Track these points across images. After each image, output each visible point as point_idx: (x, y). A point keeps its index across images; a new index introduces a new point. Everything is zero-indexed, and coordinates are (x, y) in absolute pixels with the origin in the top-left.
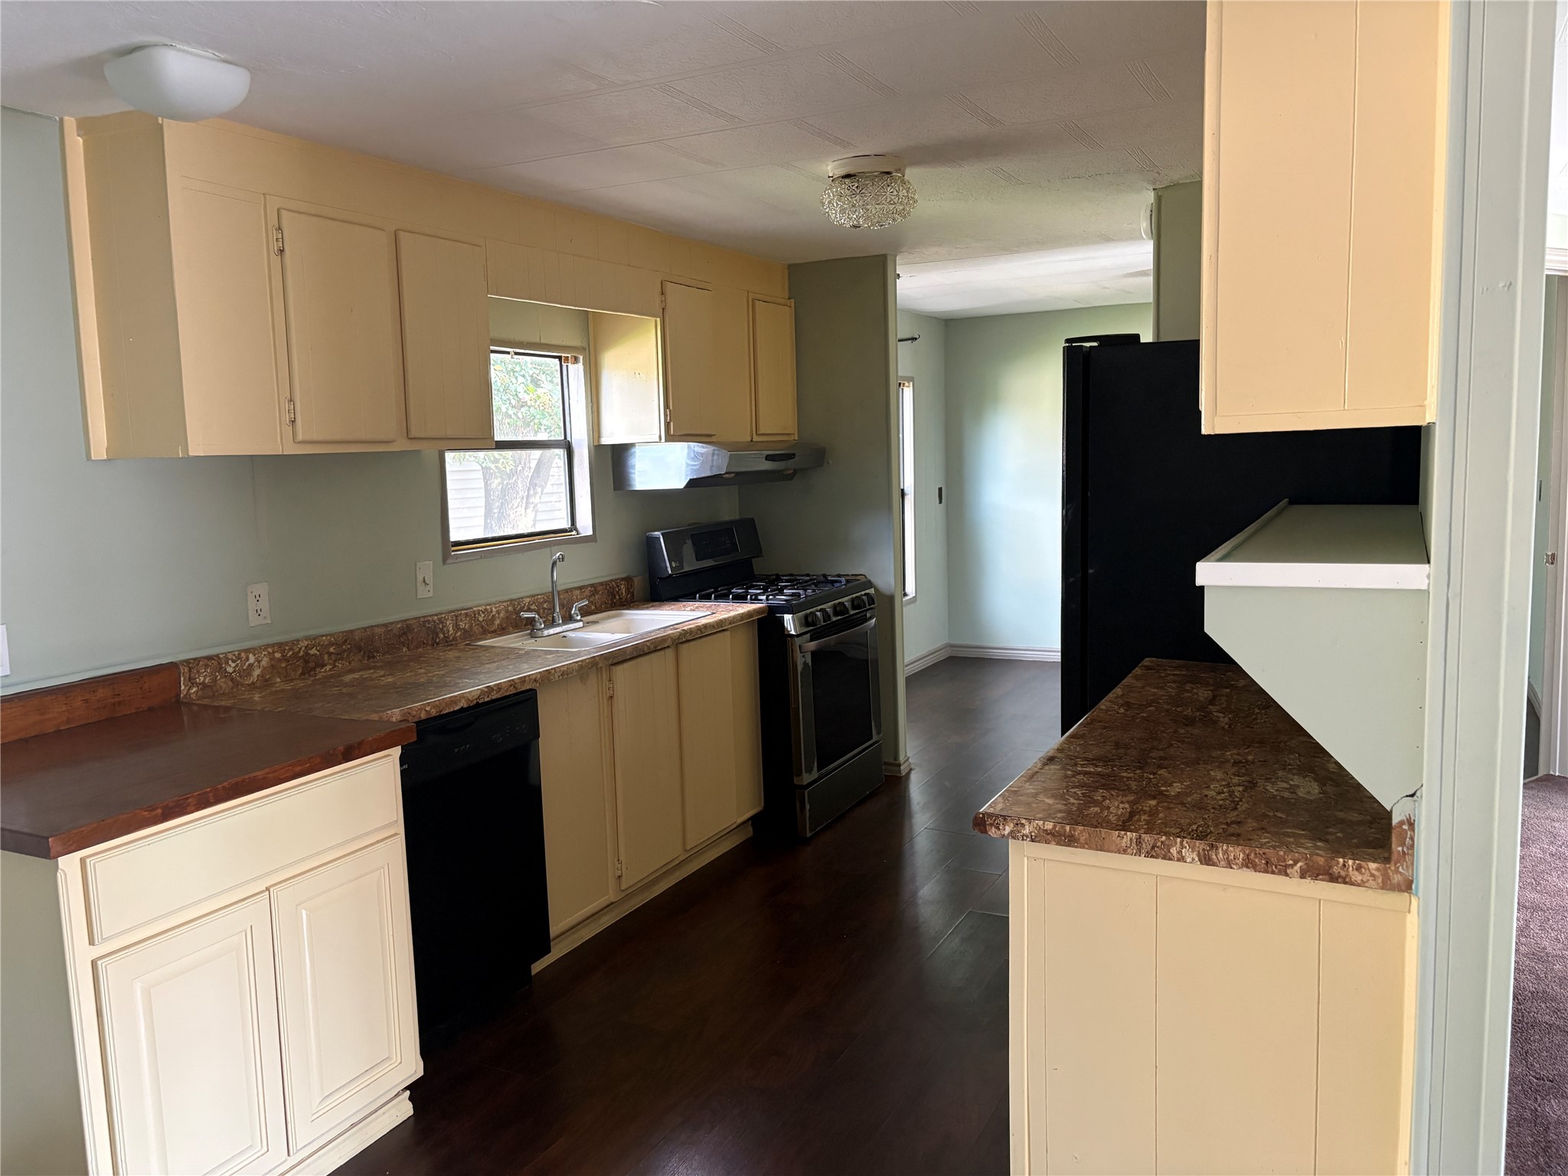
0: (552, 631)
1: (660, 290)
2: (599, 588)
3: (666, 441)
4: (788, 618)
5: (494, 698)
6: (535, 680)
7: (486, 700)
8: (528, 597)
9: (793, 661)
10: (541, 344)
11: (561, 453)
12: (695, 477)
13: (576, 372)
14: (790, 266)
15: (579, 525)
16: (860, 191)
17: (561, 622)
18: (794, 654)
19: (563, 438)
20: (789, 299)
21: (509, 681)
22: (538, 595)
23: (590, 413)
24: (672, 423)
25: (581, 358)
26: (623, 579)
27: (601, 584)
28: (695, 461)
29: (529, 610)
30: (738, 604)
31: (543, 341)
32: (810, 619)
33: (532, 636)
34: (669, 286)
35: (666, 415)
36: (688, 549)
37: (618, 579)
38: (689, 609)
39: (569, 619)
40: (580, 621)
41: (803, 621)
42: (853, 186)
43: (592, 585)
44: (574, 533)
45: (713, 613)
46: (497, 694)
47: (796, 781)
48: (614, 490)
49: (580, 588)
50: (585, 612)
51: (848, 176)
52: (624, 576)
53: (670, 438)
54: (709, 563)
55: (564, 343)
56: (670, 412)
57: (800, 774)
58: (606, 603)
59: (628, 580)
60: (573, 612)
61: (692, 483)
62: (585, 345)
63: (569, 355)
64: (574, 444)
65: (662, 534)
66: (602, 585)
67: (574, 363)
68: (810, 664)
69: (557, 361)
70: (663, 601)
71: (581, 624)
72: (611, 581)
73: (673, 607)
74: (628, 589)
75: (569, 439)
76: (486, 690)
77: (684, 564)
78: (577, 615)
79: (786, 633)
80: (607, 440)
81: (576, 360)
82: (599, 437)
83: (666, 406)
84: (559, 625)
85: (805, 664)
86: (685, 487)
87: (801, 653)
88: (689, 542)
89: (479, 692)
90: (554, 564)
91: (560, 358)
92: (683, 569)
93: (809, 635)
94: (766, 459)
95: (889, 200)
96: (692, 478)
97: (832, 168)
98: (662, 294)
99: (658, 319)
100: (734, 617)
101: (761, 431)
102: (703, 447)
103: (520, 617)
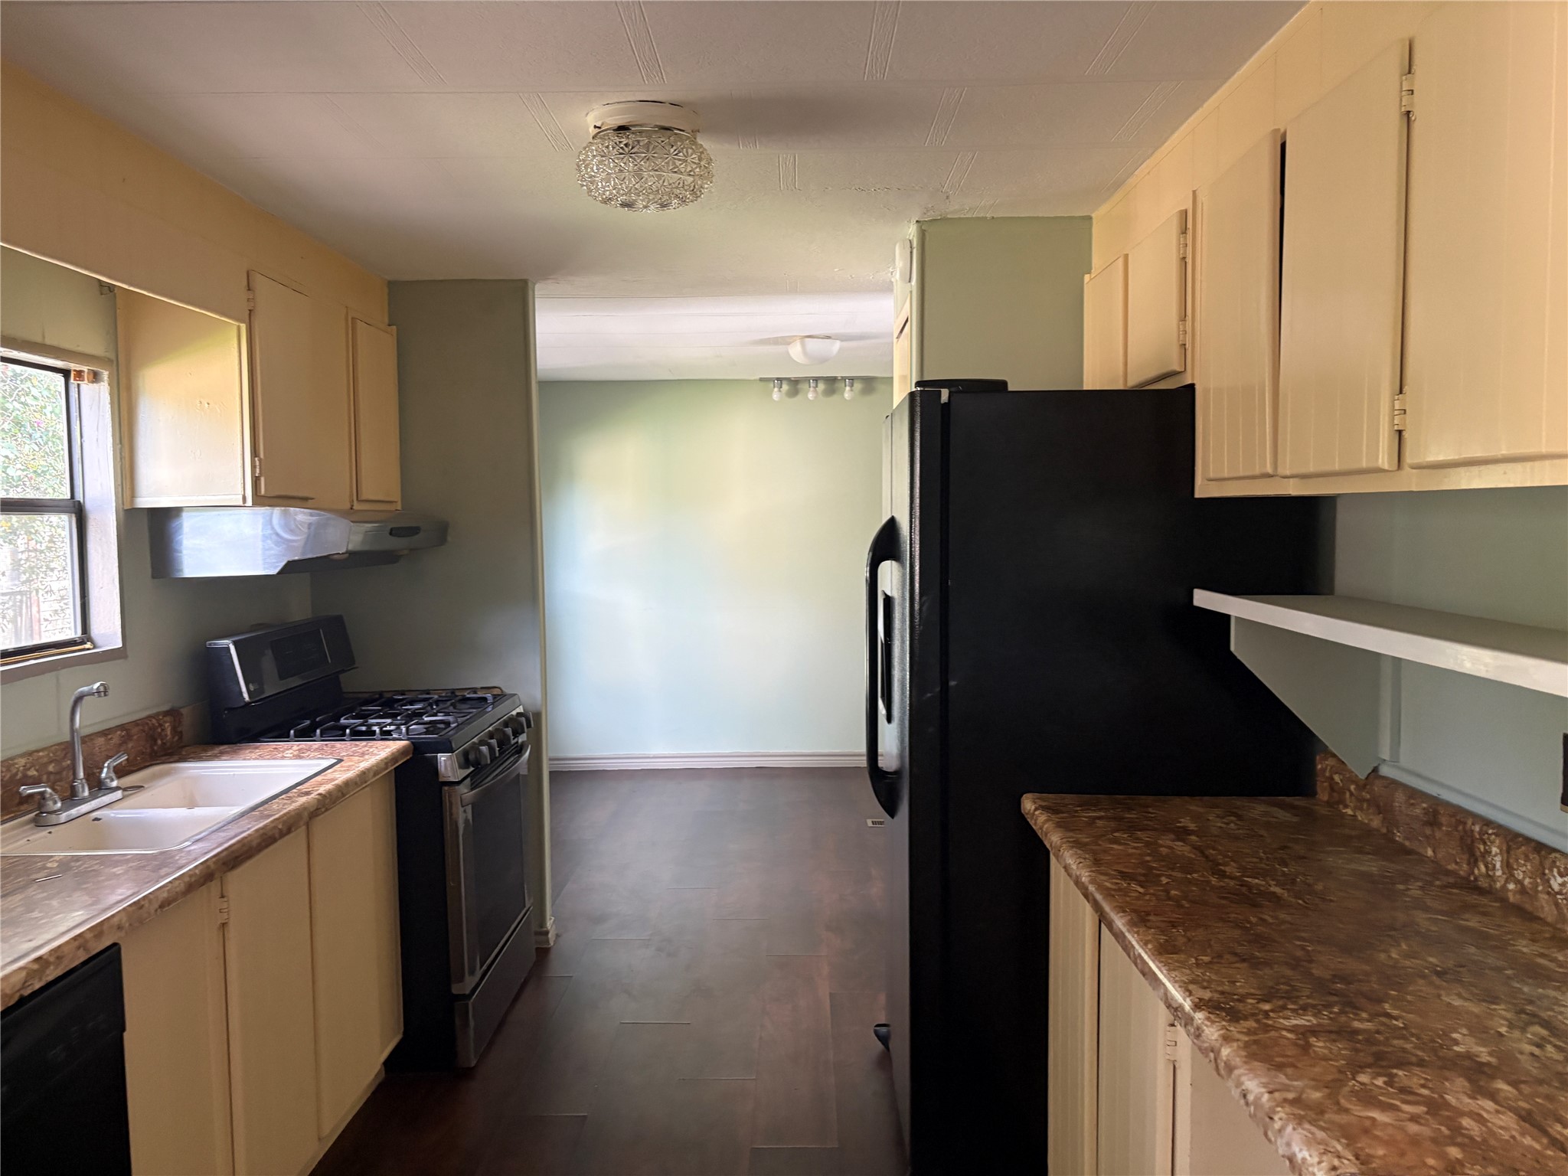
0: (74, 812)
1: (245, 283)
2: (135, 730)
3: (255, 504)
4: (442, 758)
5: (51, 978)
6: (120, 928)
7: (37, 986)
8: (22, 756)
9: (451, 819)
10: (45, 345)
11: (62, 524)
12: (296, 558)
13: (96, 397)
14: (391, 284)
15: (97, 629)
16: (627, 151)
17: (86, 793)
18: (454, 809)
19: (68, 496)
20: (389, 325)
21: (75, 938)
22: (38, 751)
23: (119, 459)
24: (263, 479)
25: (105, 374)
26: (166, 713)
27: (136, 723)
28: (297, 535)
29: (36, 782)
30: (364, 743)
31: (48, 342)
32: (472, 757)
33: (38, 823)
34: (260, 282)
35: (253, 467)
36: (268, 664)
37: (158, 714)
38: (288, 753)
39: (98, 787)
40: (117, 788)
41: (462, 760)
42: (620, 142)
43: (122, 727)
44: (88, 645)
45: (340, 761)
46: (55, 969)
47: (456, 989)
48: (153, 577)
49: (104, 733)
50: (120, 772)
51: (622, 129)
52: (165, 708)
53: (259, 500)
54: (294, 682)
55: (80, 349)
56: (260, 460)
57: (461, 979)
58: (143, 753)
59: (173, 713)
60: (103, 775)
61: (290, 567)
62: (113, 357)
63: (85, 369)
64: (89, 506)
65: (235, 643)
66: (138, 725)
67: (93, 382)
68: (471, 821)
69: (60, 379)
70: (240, 742)
71: (119, 794)
72: (149, 717)
73: (258, 752)
74: (174, 729)
75: (79, 497)
76: (36, 966)
77: (265, 687)
78: (112, 780)
79: (440, 780)
80: (148, 499)
81: (95, 377)
82: (133, 495)
83: (255, 453)
84: (84, 801)
85: (466, 821)
86: (279, 573)
87: (463, 807)
88: (269, 652)
89: (24, 974)
90: (79, 699)
91: (66, 373)
92: (263, 693)
93: (469, 779)
94: (391, 534)
95: (689, 169)
96: (291, 559)
97: (595, 115)
98: (249, 290)
99: (243, 327)
100: (377, 765)
101: (365, 496)
102: (311, 515)
103: (20, 794)
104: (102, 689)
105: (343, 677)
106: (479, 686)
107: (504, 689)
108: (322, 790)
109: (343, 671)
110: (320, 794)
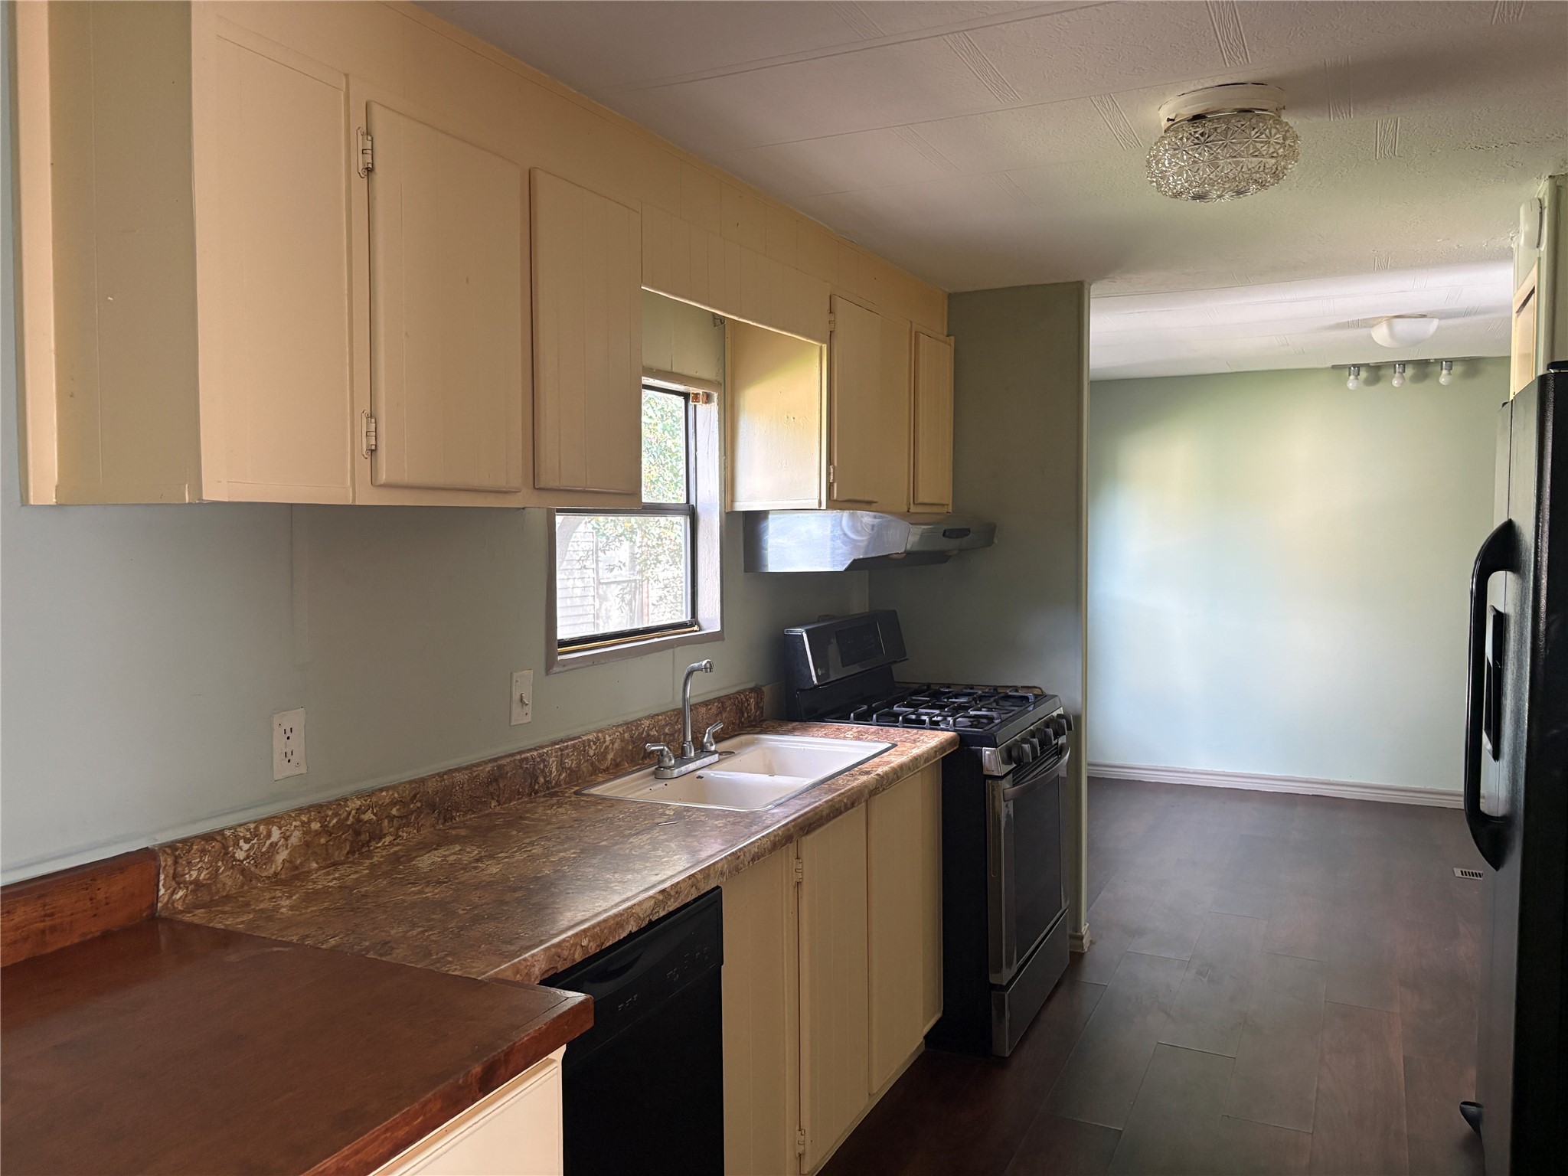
0: (684, 769)
1: (828, 307)
2: (728, 703)
3: (828, 507)
4: (987, 751)
5: (671, 909)
6: (722, 874)
7: (662, 914)
8: (647, 718)
9: (994, 812)
10: (672, 373)
11: (681, 522)
12: (861, 557)
13: (708, 414)
14: (952, 297)
15: (702, 615)
16: (1203, 141)
17: (693, 754)
18: (997, 803)
19: (683, 500)
20: (948, 336)
21: (689, 877)
22: (658, 715)
23: (723, 469)
24: (835, 485)
25: (715, 396)
26: (752, 690)
27: (728, 697)
28: (862, 536)
29: (656, 741)
30: (915, 731)
31: (674, 370)
32: (1014, 754)
33: (658, 776)
34: (840, 304)
35: (828, 474)
36: (833, 650)
37: (745, 690)
38: (849, 734)
39: (702, 750)
40: (715, 752)
41: (1005, 755)
42: (1195, 132)
43: (718, 699)
44: (696, 628)
45: (894, 746)
46: (675, 902)
47: (993, 979)
48: (745, 571)
49: (706, 704)
50: (718, 738)
51: (1197, 118)
52: (752, 685)
53: (833, 504)
54: (855, 669)
55: (697, 375)
56: (834, 469)
57: (999, 970)
58: (733, 723)
59: (756, 690)
60: (705, 740)
61: (856, 565)
62: (721, 380)
63: (701, 391)
64: (699, 510)
65: (807, 632)
66: (730, 699)
67: (706, 403)
68: (1012, 816)
69: (681, 400)
70: (809, 720)
71: (716, 757)
72: (738, 692)
73: (823, 731)
74: (757, 703)
75: (692, 502)
76: (661, 897)
77: (831, 671)
78: (712, 745)
79: (985, 773)
80: (742, 505)
81: (708, 398)
82: (733, 501)
83: (830, 462)
84: (691, 760)
85: (1008, 816)
86: (846, 570)
87: (1005, 801)
88: (834, 641)
89: (652, 902)
90: (690, 673)
91: (686, 396)
92: (829, 678)
93: (1011, 774)
94: (944, 535)
95: (1272, 150)
96: (856, 558)
97: (1168, 108)
98: (831, 312)
99: (825, 347)
100: (928, 752)
101: (920, 500)
102: (875, 517)
103: (645, 750)
104: (708, 665)
105: (894, 667)
106: (1020, 684)
107: (1043, 689)
108: (880, 771)
109: (895, 662)
110: (878, 775)
